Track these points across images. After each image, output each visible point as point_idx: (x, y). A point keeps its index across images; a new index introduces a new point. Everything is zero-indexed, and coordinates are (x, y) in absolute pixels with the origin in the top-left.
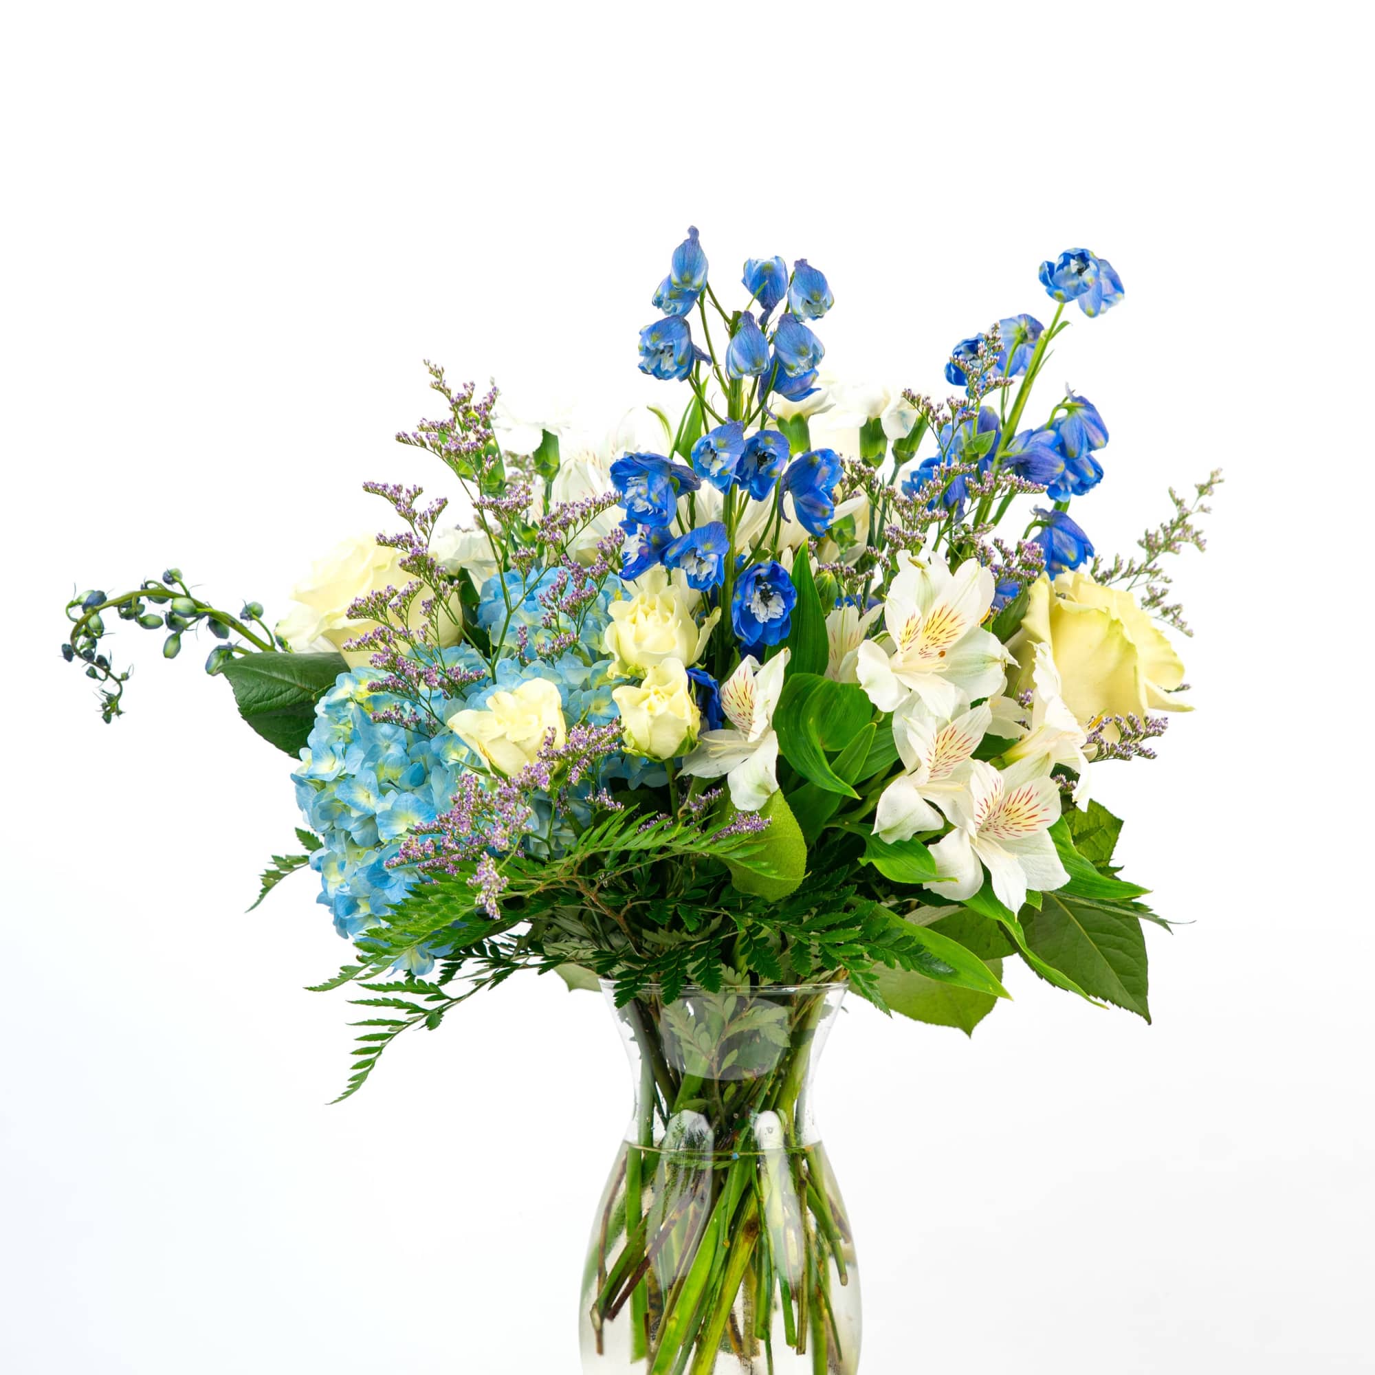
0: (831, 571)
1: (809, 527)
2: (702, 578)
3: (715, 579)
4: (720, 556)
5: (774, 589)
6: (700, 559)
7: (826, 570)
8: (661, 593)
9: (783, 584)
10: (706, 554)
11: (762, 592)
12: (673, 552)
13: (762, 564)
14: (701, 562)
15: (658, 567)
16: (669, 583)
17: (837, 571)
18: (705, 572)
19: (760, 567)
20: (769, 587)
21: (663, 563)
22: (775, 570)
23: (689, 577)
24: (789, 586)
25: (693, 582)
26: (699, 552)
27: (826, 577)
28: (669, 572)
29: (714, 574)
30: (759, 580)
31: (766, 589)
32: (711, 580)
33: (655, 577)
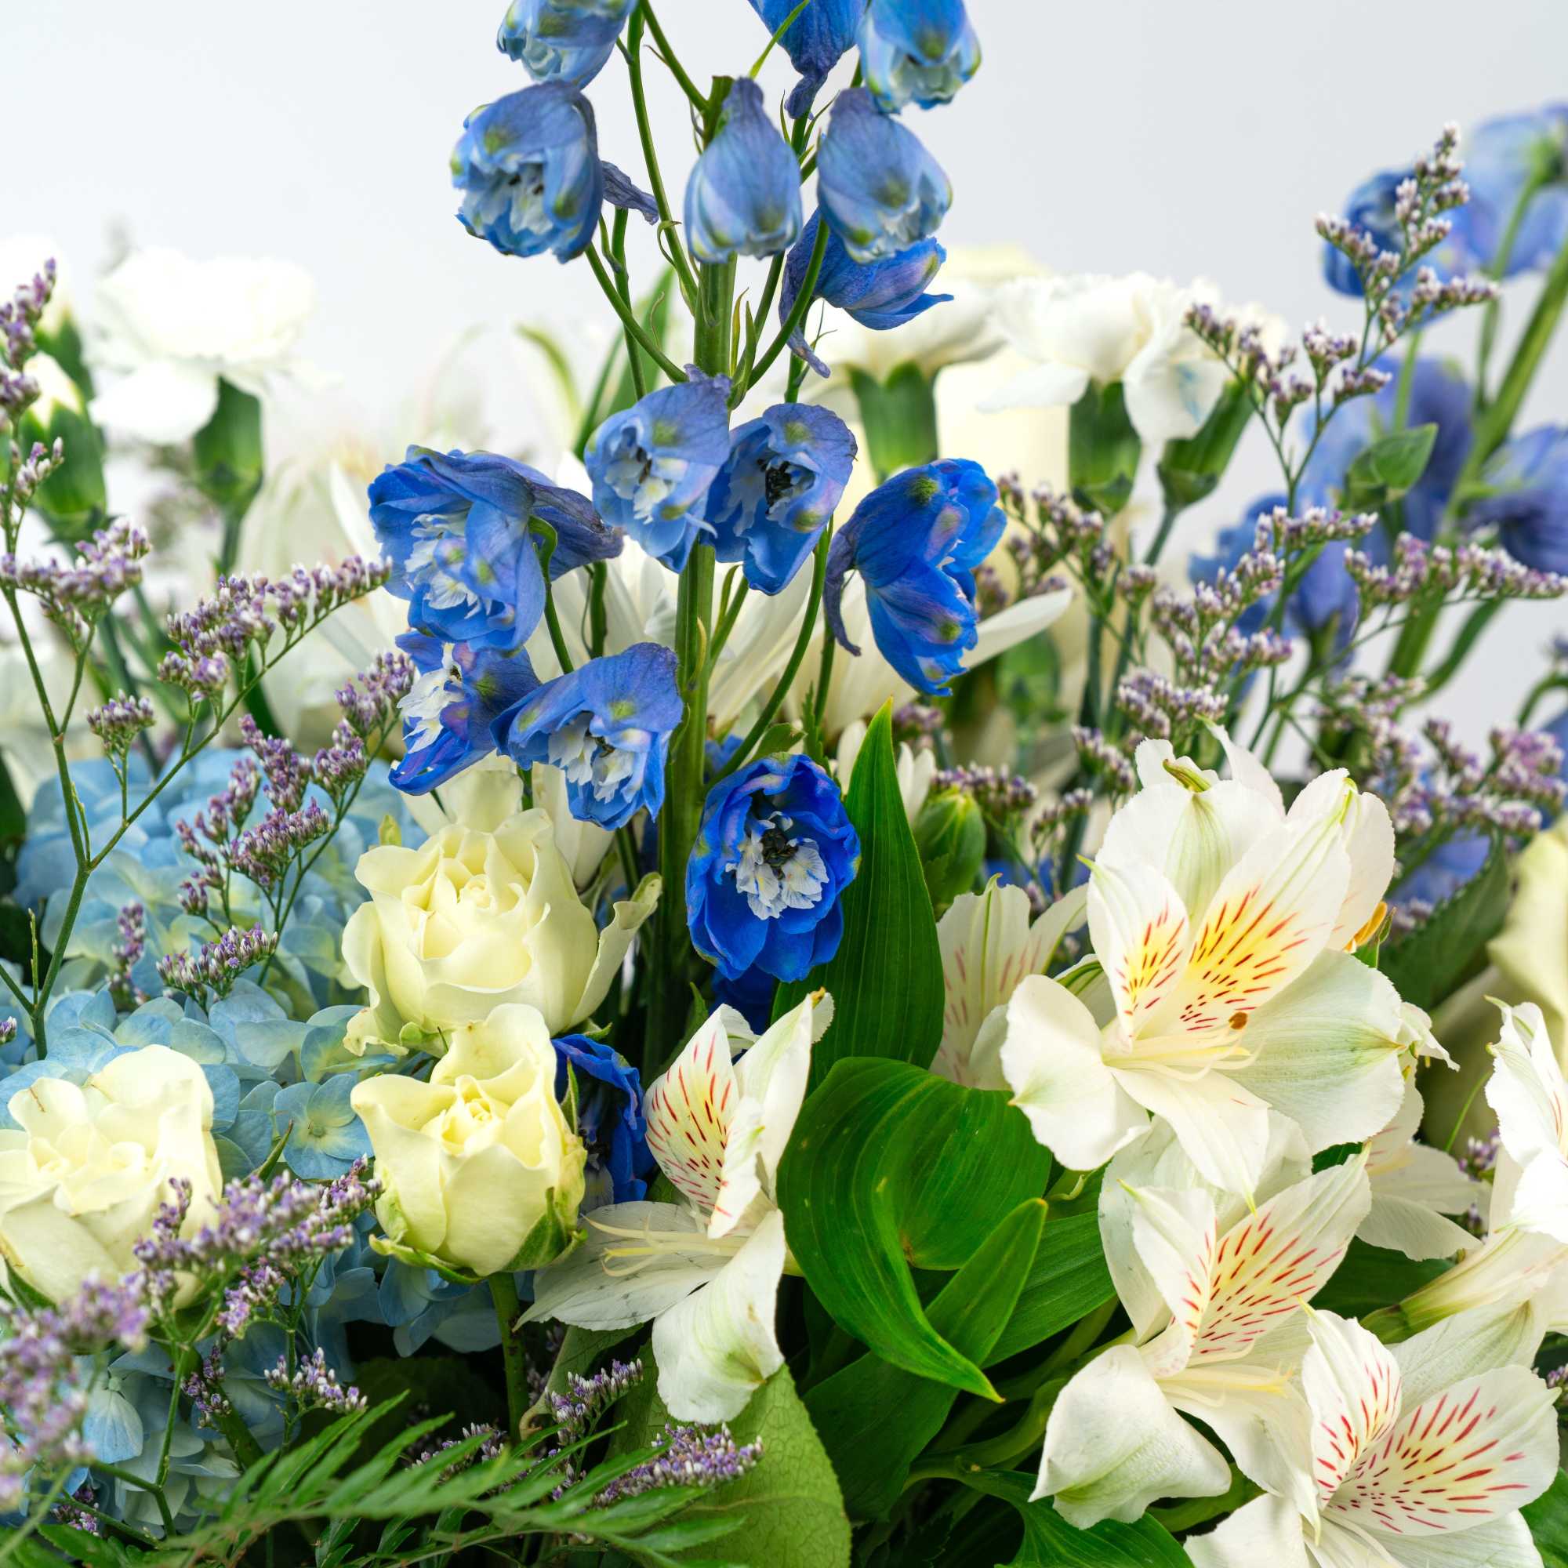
0: (969, 792)
1: (910, 674)
2: (605, 793)
3: (640, 796)
4: (655, 736)
5: (803, 830)
6: (601, 740)
7: (957, 785)
8: (501, 829)
9: (825, 819)
10: (618, 727)
11: (767, 837)
12: (529, 722)
13: (771, 761)
14: (604, 749)
15: (496, 762)
16: (528, 802)
17: (987, 790)
18: (613, 778)
19: (763, 770)
20: (788, 824)
21: (504, 747)
22: (802, 778)
23: (572, 788)
24: (841, 824)
25: (585, 802)
26: (597, 724)
27: (953, 805)
28: (526, 776)
29: (637, 782)
30: (760, 804)
31: (779, 829)
32: (629, 798)
33: (489, 785)
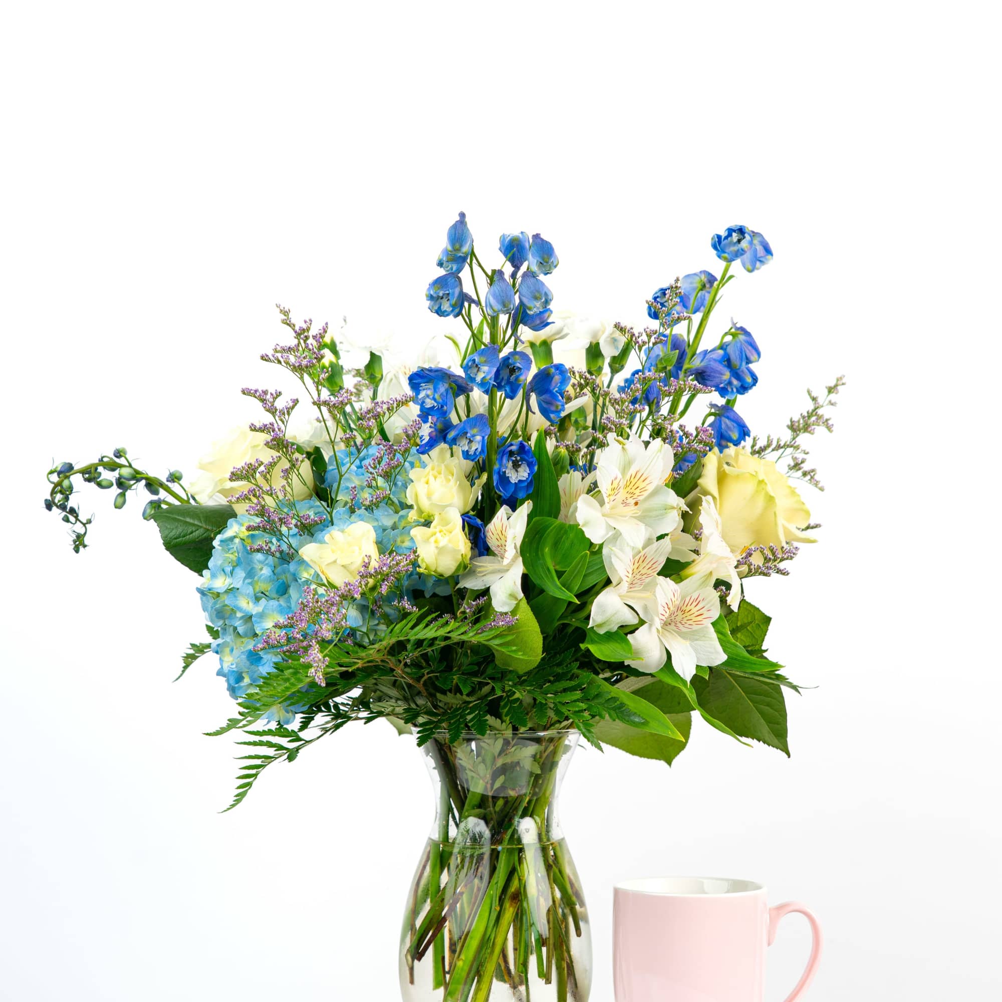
0: (565, 448)
1: (548, 418)
2: (472, 453)
3: (480, 453)
4: (483, 437)
5: (522, 460)
6: (470, 439)
7: (561, 446)
8: (446, 463)
9: (528, 456)
10: (474, 436)
11: (513, 462)
12: (451, 435)
13: (514, 442)
14: (470, 441)
15: (443, 446)
16: (452, 455)
17: (569, 447)
18: (473, 449)
19: (512, 445)
20: (519, 458)
21: (445, 442)
22: (522, 446)
23: (463, 452)
24: (532, 457)
25: (466, 455)
26: (469, 435)
27: (561, 452)
28: (451, 449)
29: (479, 450)
30: (511, 453)
31: (516, 460)
32: (477, 454)
33: (442, 451)
